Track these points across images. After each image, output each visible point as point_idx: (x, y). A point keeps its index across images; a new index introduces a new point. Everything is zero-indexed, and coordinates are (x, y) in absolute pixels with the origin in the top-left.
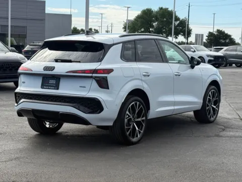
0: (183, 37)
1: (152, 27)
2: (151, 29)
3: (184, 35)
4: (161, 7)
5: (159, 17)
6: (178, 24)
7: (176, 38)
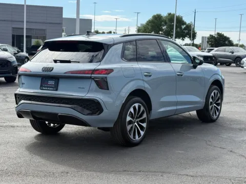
0: (189, 39)
1: (162, 30)
2: (160, 32)
3: (190, 37)
4: (169, 13)
5: (167, 21)
6: (185, 28)
7: (183, 40)
